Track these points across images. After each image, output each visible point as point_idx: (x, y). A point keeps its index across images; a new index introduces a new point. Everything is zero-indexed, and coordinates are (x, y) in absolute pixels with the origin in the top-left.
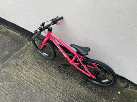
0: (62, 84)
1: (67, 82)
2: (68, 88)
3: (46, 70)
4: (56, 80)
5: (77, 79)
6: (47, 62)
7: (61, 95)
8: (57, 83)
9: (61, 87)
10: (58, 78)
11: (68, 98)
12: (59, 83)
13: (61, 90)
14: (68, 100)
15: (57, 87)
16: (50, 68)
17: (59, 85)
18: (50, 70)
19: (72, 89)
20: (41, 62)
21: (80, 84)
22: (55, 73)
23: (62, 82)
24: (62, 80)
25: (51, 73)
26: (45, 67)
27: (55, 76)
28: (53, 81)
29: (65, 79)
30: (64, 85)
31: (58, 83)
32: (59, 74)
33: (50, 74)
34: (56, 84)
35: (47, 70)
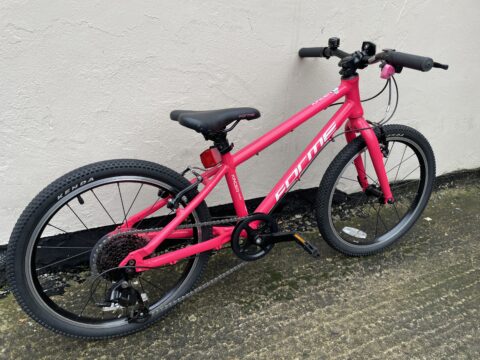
0: (352, 319)
1: (346, 300)
2: (379, 308)
3: (238, 347)
4: (322, 329)
5: (347, 269)
6: (193, 318)
7: (404, 346)
8: (334, 334)
9: (364, 330)
10: (312, 317)
11: (424, 329)
12: (342, 326)
13: (379, 334)
14: (433, 331)
15: (358, 342)
16: (239, 322)
17: (354, 331)
18: (248, 326)
19: (384, 299)
20: (168, 342)
21: (373, 271)
22: (280, 319)
23: (339, 317)
24: (329, 311)
25: (272, 331)
26: (218, 338)
27: (293, 324)
28: (320, 344)
29: (330, 301)
30: (361, 315)
31: (338, 329)
32: (292, 305)
33: (275, 337)
34: (340, 340)
35: (239, 341)
